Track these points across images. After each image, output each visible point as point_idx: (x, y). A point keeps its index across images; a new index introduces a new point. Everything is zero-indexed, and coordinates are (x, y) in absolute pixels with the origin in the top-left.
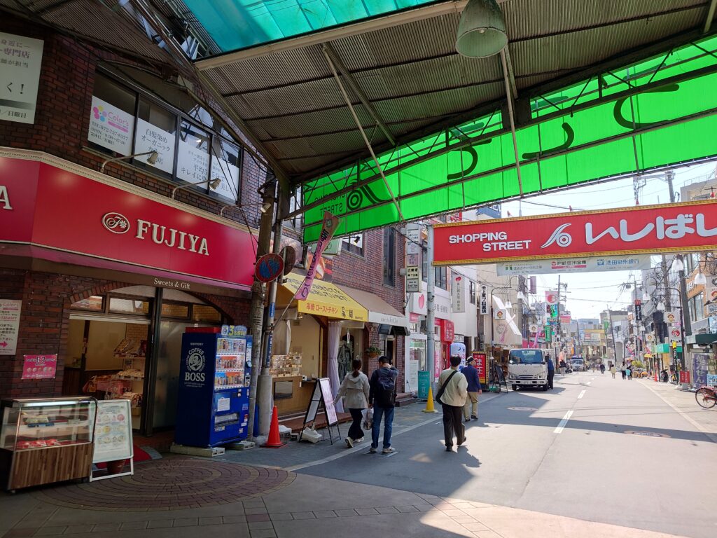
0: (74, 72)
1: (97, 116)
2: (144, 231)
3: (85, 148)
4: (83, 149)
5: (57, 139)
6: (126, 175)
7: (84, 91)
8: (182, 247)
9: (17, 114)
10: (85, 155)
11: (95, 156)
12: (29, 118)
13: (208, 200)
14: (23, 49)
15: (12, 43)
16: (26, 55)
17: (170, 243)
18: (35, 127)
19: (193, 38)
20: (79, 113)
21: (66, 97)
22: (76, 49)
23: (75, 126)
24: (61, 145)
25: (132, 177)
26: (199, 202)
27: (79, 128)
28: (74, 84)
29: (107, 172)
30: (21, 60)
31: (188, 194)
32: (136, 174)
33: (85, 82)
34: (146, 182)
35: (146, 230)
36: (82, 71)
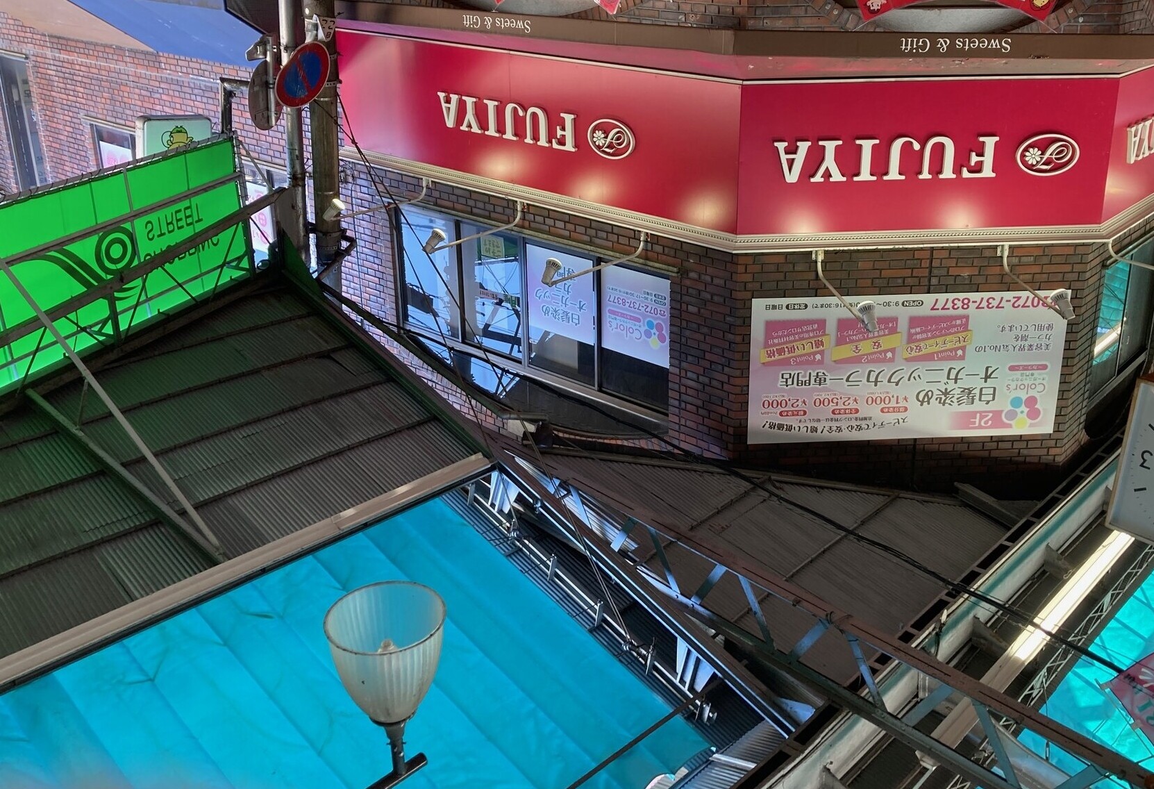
0: (699, 403)
2: (563, 129)
3: (673, 271)
4: (675, 270)
5: (716, 281)
6: (604, 235)
8: (491, 105)
10: (670, 260)
11: (657, 261)
13: (454, 209)
17: (515, 110)
18: (749, 295)
19: (501, 511)
20: (687, 333)
21: (708, 356)
22: (701, 444)
23: (691, 308)
24: (710, 270)
25: (593, 232)
26: (471, 203)
27: (684, 306)
28: (698, 382)
29: (635, 235)
31: (493, 215)
32: (586, 238)
33: (683, 389)
34: (570, 226)
35: (559, 133)
36: (689, 407)
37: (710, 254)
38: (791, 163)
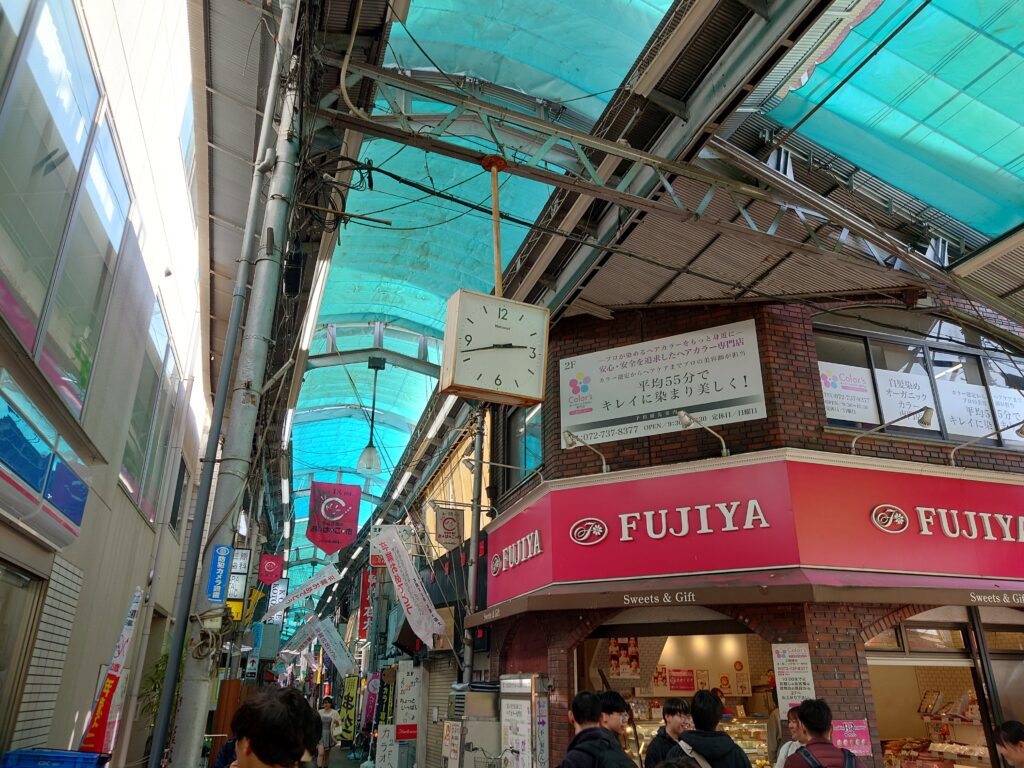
0: (792, 341)
1: (827, 385)
2: (928, 523)
3: (827, 429)
4: (825, 431)
5: (794, 426)
6: (882, 449)
7: (807, 359)
8: (990, 536)
9: (747, 412)
10: (829, 437)
11: (839, 436)
12: (760, 412)
13: (1006, 455)
14: (736, 338)
15: (724, 336)
16: (740, 342)
17: (970, 534)
18: (770, 420)
20: (809, 387)
21: (791, 374)
22: (787, 314)
23: (809, 405)
24: (800, 433)
25: (891, 450)
26: (993, 461)
27: (814, 405)
28: (796, 355)
29: (859, 453)
30: (737, 349)
31: (972, 454)
32: (895, 445)
33: (805, 348)
34: (910, 452)
35: (931, 520)
36: (799, 337)
37: (802, 444)
38: (756, 513)
